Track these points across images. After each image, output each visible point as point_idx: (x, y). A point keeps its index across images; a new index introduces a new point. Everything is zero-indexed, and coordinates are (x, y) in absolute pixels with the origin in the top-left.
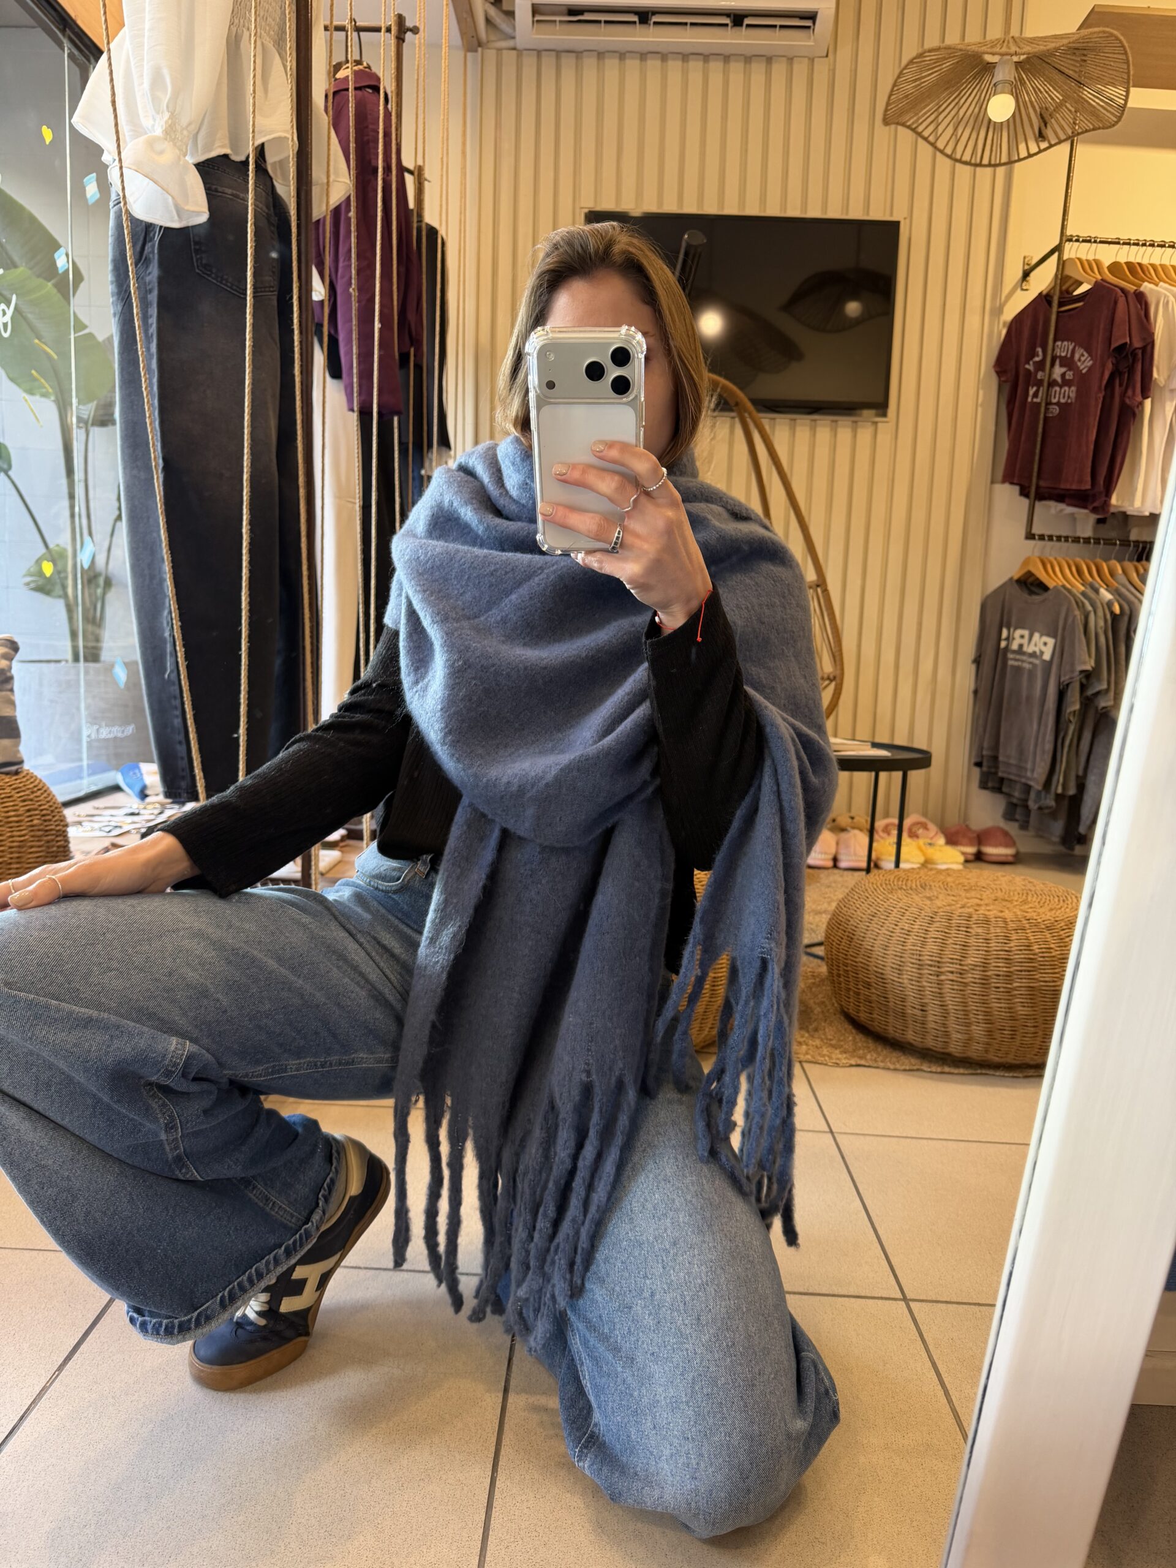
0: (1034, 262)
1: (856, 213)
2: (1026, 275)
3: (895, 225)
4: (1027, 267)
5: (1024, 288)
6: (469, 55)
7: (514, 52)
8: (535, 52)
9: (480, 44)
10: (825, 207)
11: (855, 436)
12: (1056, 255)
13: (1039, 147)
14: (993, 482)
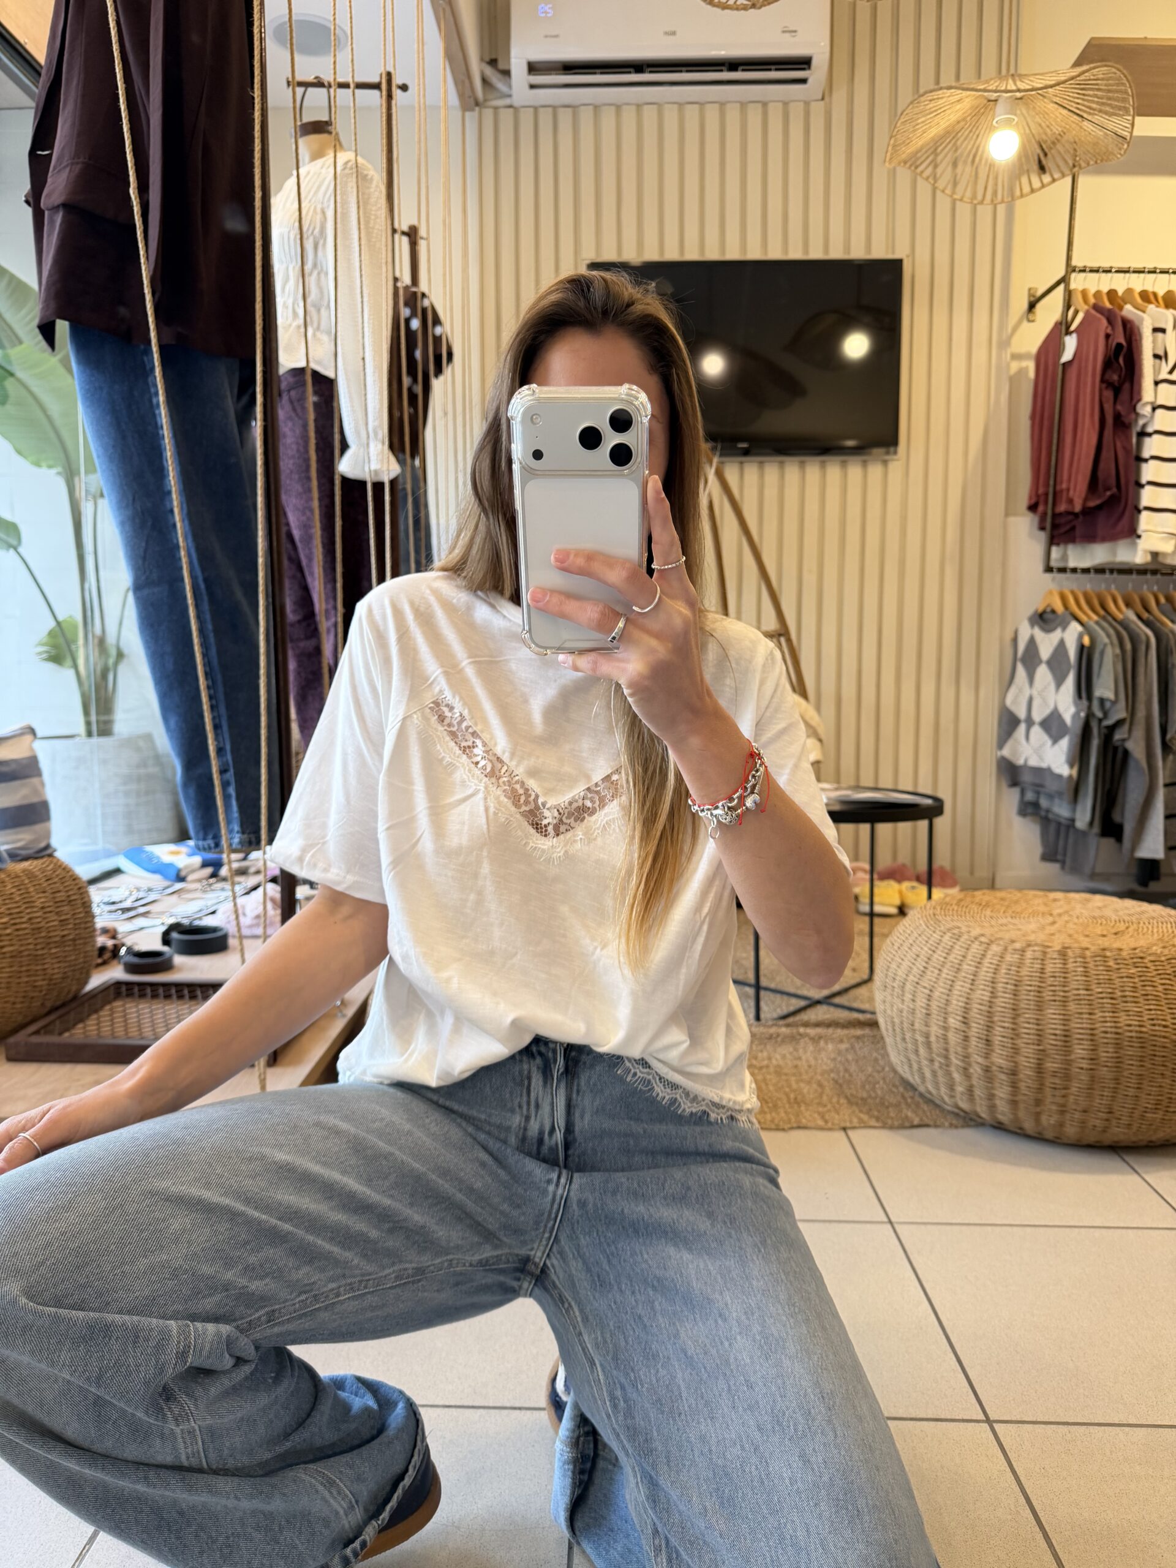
0: (1039, 293)
1: (858, 253)
2: (1032, 306)
3: (899, 262)
4: (1032, 299)
5: (1031, 319)
6: (468, 114)
7: (511, 110)
8: (532, 110)
9: (477, 104)
10: (826, 249)
11: (865, 477)
12: (1062, 287)
13: (1041, 181)
14: (1007, 514)
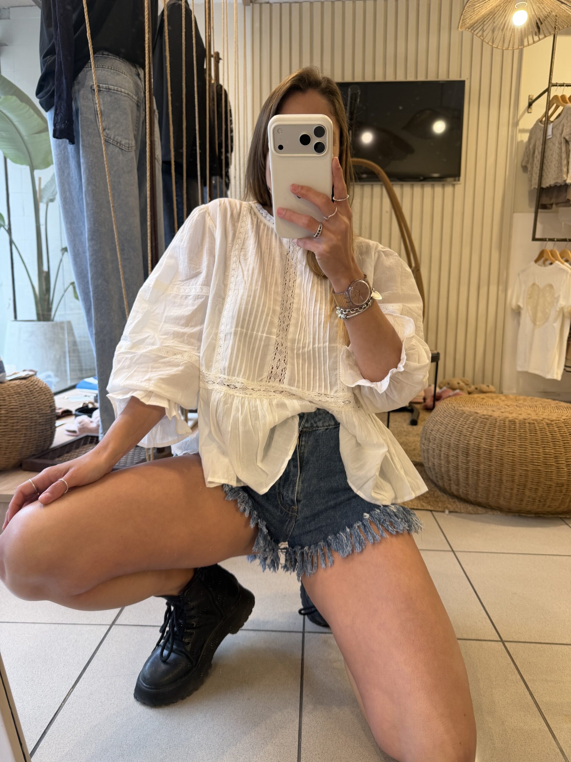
0: (534, 98)
1: (442, 77)
2: (530, 105)
3: (463, 82)
4: (530, 101)
5: (529, 111)
6: (247, 7)
7: (268, 5)
8: (279, 4)
9: (251, 2)
10: (427, 76)
11: (444, 192)
12: (546, 94)
13: (539, 37)
14: (514, 212)
